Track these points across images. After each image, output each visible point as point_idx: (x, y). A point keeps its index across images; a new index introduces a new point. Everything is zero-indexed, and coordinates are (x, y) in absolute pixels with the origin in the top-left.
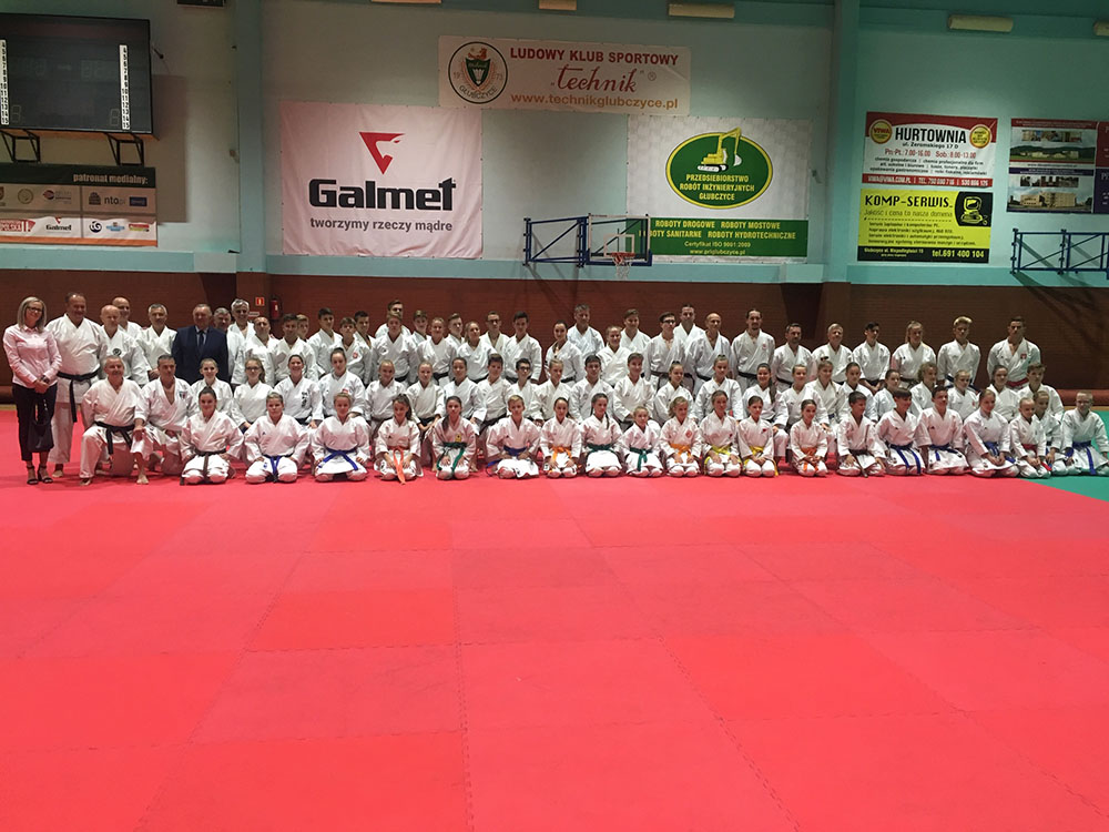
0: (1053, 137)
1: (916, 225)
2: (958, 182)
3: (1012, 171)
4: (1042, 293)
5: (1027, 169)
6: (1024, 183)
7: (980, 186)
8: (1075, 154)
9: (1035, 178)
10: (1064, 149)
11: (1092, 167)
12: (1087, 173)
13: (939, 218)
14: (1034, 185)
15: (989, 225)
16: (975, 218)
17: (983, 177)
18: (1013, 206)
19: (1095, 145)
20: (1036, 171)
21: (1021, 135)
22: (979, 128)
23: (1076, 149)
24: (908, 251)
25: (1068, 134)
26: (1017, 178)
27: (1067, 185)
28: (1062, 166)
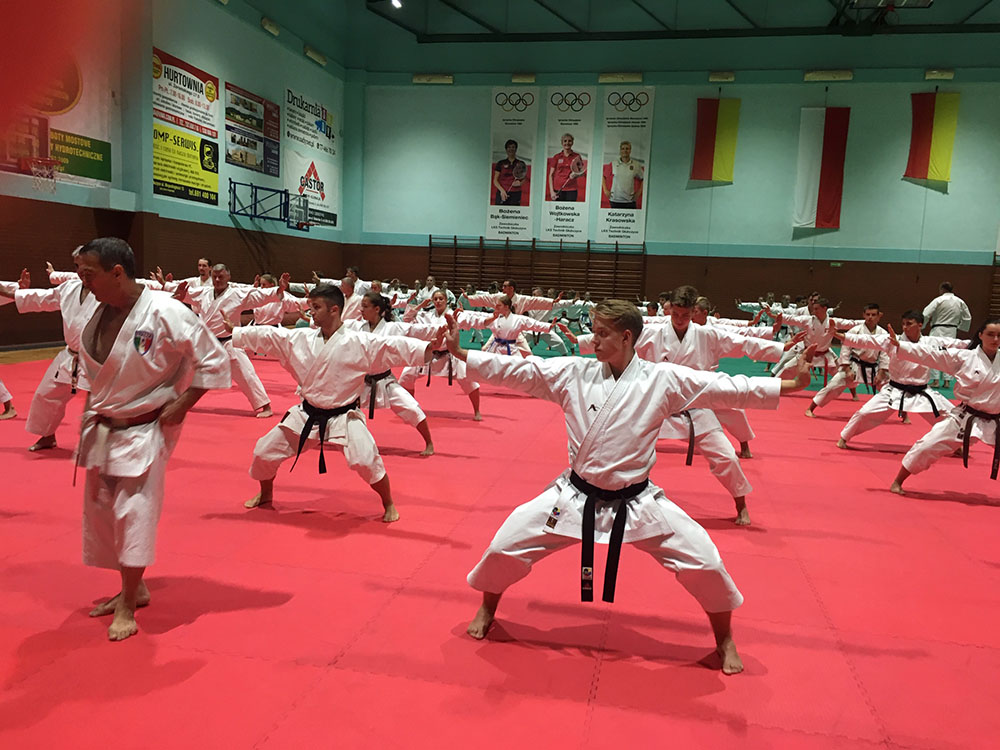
0: (244, 104)
1: (179, 164)
2: (200, 130)
3: (228, 128)
4: (244, 235)
5: (233, 128)
6: (233, 140)
7: (211, 137)
8: (254, 122)
9: (238, 137)
10: (250, 116)
11: (261, 135)
12: (260, 139)
13: (190, 159)
14: (238, 143)
15: (217, 172)
16: (210, 164)
17: (213, 128)
18: (229, 159)
19: (262, 118)
20: (239, 132)
21: (229, 97)
22: (210, 84)
23: (255, 118)
24: (176, 188)
25: (251, 104)
26: (229, 134)
27: (252, 147)
28: (249, 130)
